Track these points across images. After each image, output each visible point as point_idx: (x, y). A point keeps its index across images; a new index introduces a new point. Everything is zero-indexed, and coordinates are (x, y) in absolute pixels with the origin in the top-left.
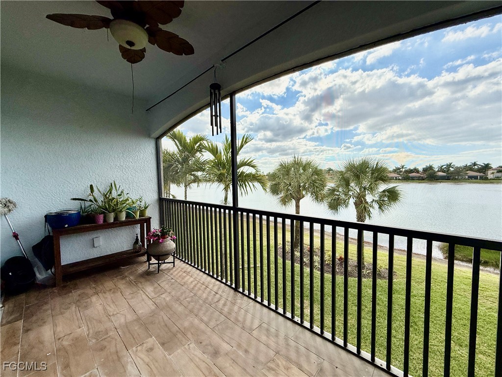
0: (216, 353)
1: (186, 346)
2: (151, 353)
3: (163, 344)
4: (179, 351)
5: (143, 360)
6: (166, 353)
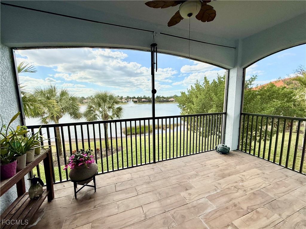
0: (196, 175)
1: (190, 182)
2: (192, 194)
3: (187, 190)
4: (193, 184)
6: (193, 189)
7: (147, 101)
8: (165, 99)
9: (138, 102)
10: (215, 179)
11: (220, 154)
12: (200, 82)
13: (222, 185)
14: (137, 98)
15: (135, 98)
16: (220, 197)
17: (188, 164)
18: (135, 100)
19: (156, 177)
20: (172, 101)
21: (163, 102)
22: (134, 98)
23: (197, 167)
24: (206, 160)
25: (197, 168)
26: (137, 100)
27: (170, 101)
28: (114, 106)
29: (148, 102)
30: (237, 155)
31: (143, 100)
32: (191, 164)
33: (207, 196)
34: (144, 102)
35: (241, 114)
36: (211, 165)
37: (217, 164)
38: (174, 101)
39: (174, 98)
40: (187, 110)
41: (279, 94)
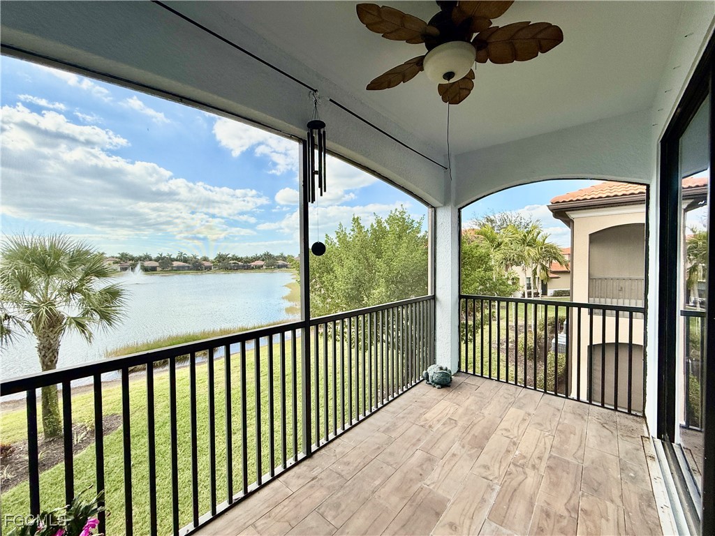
0: (430, 460)
1: (431, 487)
2: (457, 522)
3: (438, 514)
4: (440, 492)
5: (470, 526)
6: (449, 505)
7: (188, 267)
8: (240, 263)
9: (158, 269)
10: (470, 456)
11: (439, 388)
12: (345, 229)
13: (491, 468)
14: (157, 260)
15: (151, 260)
16: (511, 506)
17: (394, 435)
18: (147, 264)
19: (337, 506)
20: (259, 267)
21: (236, 268)
22: (148, 258)
23: (418, 437)
24: (422, 411)
25: (419, 440)
26: (156, 264)
27: (253, 268)
28: (89, 284)
29: (191, 270)
30: (467, 384)
31: (175, 264)
32: (400, 430)
33: (487, 513)
34: (179, 269)
35: (460, 297)
36: (438, 421)
37: (449, 416)
38: (264, 267)
39: (263, 260)
40: (320, 291)
41: (473, 257)
